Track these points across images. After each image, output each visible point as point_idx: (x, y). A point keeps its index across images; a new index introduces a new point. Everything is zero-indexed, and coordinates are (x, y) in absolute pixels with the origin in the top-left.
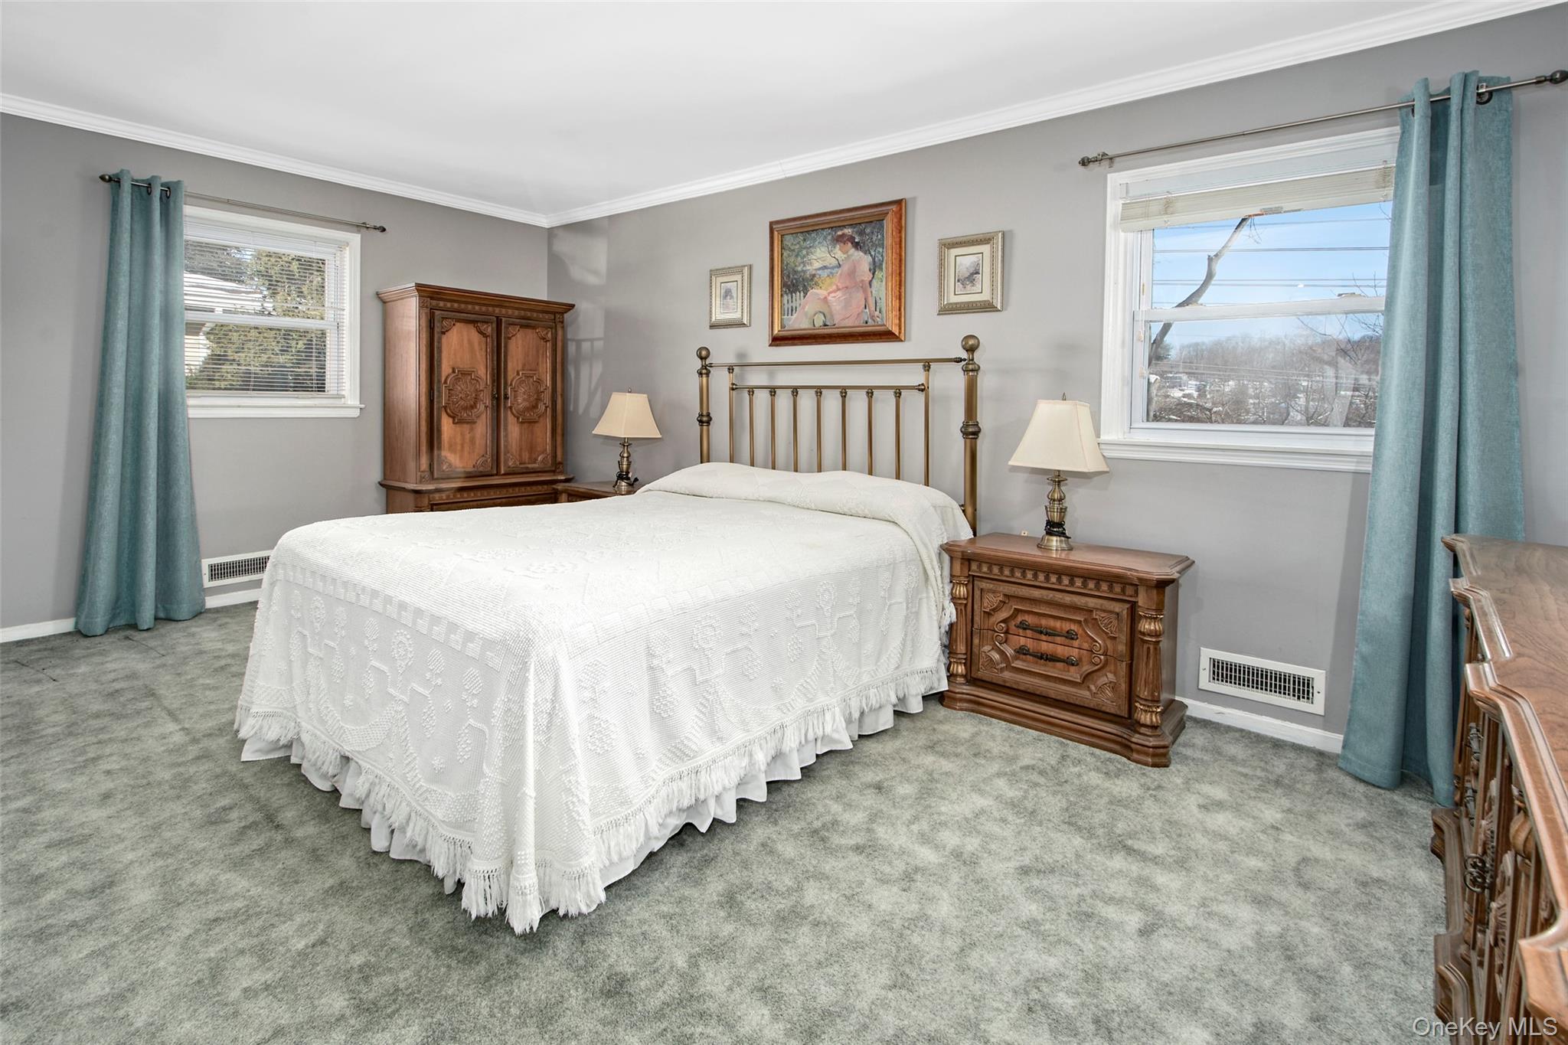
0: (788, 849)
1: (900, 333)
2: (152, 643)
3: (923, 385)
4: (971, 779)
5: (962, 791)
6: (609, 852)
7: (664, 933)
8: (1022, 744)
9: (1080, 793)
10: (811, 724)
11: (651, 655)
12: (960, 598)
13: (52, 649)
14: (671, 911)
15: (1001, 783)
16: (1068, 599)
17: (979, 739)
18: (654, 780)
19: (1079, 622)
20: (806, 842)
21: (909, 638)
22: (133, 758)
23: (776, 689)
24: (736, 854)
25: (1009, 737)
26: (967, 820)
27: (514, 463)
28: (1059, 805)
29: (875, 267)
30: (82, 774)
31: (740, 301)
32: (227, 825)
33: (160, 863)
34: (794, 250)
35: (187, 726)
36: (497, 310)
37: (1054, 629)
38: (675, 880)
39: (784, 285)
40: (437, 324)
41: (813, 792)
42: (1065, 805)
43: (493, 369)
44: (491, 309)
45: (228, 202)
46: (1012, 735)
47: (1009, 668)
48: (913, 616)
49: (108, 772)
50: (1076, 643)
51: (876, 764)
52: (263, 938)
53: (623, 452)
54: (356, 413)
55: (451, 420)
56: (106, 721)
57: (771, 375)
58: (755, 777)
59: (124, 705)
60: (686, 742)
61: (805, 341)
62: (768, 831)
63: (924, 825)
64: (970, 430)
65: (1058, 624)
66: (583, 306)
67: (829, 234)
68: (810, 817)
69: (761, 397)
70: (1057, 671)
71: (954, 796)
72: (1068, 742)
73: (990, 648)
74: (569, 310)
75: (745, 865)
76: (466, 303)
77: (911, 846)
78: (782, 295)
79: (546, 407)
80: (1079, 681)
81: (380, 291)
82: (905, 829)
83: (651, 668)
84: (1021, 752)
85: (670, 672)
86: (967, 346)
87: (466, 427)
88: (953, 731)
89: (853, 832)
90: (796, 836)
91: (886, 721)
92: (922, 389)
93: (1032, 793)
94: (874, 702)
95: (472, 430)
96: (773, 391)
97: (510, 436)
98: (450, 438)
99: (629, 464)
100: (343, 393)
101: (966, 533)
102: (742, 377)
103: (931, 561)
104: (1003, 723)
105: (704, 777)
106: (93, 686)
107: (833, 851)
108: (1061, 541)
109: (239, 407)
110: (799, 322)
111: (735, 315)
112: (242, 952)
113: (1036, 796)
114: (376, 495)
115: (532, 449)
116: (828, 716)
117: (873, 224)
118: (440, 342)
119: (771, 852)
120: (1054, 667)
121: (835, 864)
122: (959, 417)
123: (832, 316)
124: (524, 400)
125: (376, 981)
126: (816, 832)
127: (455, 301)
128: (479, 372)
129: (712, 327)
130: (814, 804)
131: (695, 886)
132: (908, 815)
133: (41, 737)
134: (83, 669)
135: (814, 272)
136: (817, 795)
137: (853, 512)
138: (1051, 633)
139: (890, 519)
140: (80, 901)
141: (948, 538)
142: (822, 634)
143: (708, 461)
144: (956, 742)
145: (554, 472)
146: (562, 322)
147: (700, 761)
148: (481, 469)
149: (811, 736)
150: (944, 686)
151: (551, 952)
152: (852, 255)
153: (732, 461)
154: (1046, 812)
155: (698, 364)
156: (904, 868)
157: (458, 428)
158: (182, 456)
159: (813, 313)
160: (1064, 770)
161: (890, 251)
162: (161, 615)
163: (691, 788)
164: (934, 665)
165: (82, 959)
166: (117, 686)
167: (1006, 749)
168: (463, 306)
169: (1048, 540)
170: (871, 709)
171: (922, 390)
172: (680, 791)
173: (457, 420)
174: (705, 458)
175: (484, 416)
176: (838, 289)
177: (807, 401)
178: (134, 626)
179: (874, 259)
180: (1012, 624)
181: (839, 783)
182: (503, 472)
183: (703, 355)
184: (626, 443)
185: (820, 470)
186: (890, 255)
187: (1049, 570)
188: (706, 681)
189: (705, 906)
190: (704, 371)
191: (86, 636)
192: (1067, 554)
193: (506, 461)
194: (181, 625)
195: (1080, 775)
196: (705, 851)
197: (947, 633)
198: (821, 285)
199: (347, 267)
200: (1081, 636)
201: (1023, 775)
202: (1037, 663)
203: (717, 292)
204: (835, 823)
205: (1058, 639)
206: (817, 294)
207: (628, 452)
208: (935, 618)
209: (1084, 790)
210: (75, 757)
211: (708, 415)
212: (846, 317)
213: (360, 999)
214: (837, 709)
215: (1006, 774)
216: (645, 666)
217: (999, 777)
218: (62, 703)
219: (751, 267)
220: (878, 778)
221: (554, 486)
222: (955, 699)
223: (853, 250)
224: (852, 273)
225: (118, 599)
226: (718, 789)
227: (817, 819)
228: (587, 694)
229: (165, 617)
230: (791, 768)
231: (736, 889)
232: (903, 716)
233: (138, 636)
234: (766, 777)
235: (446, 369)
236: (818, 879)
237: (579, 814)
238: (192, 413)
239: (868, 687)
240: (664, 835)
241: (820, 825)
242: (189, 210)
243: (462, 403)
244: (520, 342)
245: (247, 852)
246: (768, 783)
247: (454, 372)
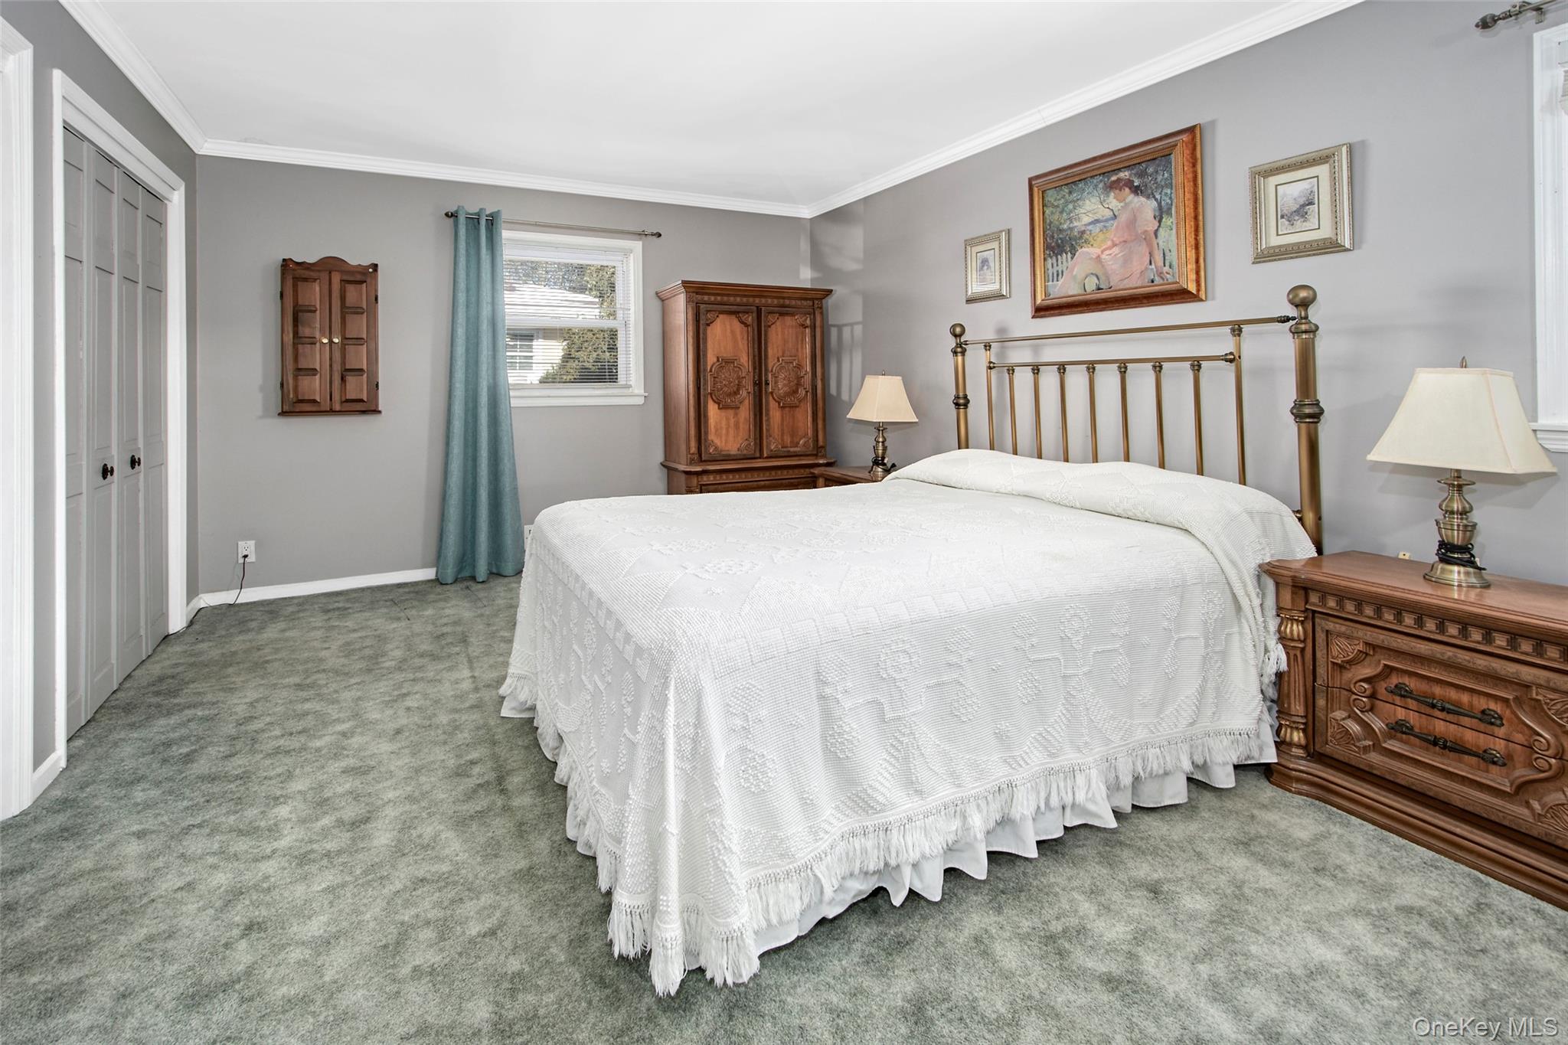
0: (1009, 955)
1: (1198, 290)
2: (481, 594)
3: (1231, 353)
4: (1307, 908)
5: (1289, 926)
6: (767, 910)
7: (826, 1035)
8: (1401, 867)
9: (1512, 979)
10: (1054, 786)
11: (822, 682)
12: (1292, 640)
13: (417, 593)
14: (842, 1006)
15: (1359, 927)
16: (1481, 662)
17: (1324, 846)
18: (827, 832)
19: (1506, 701)
20: (1036, 951)
21: (1211, 685)
22: (430, 699)
23: (1001, 737)
24: (939, 943)
25: (1379, 852)
26: (1293, 977)
27: (776, 446)
28: (1468, 991)
29: (1161, 213)
30: (392, 707)
31: (997, 274)
32: (467, 780)
33: (407, 807)
34: (1058, 206)
35: (476, 674)
36: (757, 300)
37: (1458, 704)
38: (856, 960)
39: (1047, 247)
40: (702, 317)
41: (1058, 875)
42: (1479, 993)
43: (754, 356)
44: (751, 300)
45: (536, 225)
46: (1385, 849)
47: (1377, 747)
48: (1215, 656)
49: (408, 709)
50: (1501, 732)
51: (1155, 852)
52: (449, 912)
53: (878, 436)
54: (640, 401)
55: (716, 406)
56: (425, 660)
57: (1036, 350)
58: (970, 846)
59: (443, 648)
60: (869, 791)
61: (1074, 309)
62: (987, 920)
63: (1219, 969)
64: (1307, 411)
65: (1465, 698)
66: (840, 291)
67: (1101, 181)
68: (1049, 913)
69: (1024, 377)
70: (1467, 768)
71: (1275, 931)
72: (1491, 880)
73: (1344, 714)
74: (827, 295)
75: (948, 963)
76: (728, 295)
77: (1194, 1000)
78: (1045, 259)
79: (807, 392)
80: (1508, 790)
81: (658, 290)
82: (1187, 967)
83: (822, 697)
84: (1399, 880)
85: (847, 704)
86: (1297, 300)
87: (731, 412)
88: (1283, 825)
89: (1107, 952)
90: (1024, 938)
91: (1176, 792)
92: (1232, 359)
93: (1416, 957)
94: (1155, 766)
95: (736, 414)
96: (1036, 369)
97: (771, 420)
98: (716, 423)
99: (885, 449)
100: (631, 383)
101: (1309, 551)
102: (1002, 354)
103: (1245, 586)
104: (1371, 827)
105: (895, 837)
106: (430, 628)
107: (1072, 976)
108: (1467, 574)
109: (549, 397)
110: (1066, 288)
111: (992, 287)
112: (428, 923)
113: (1423, 964)
114: (658, 476)
115: (793, 433)
116: (1080, 780)
117: (1157, 162)
118: (705, 334)
119: (985, 954)
120: (1460, 761)
121: (1073, 997)
122: (1289, 393)
123: (1108, 278)
124: (785, 385)
125: (520, 996)
126: (1051, 938)
127: (718, 294)
128: (742, 360)
129: (969, 301)
130: (1056, 895)
131: (878, 977)
132: (1195, 945)
133: (380, 669)
134: (429, 612)
135: (1083, 229)
136: (1061, 880)
137: (1130, 514)
138: (1453, 711)
139: (1181, 526)
140: (341, 831)
141: (1272, 556)
142: (1070, 672)
143: (967, 447)
144: (1286, 842)
145: (816, 455)
146: (821, 308)
147: (890, 816)
148: (745, 452)
149: (1055, 801)
150: (1270, 756)
151: (694, 1018)
152: (1131, 202)
153: (992, 448)
154: (1442, 999)
155: (952, 343)
156: (1177, 1034)
157: (723, 413)
158: (506, 438)
159: (1084, 275)
160: (1479, 929)
161: (1181, 191)
162: (494, 571)
163: (879, 847)
164: (1253, 726)
165: (318, 892)
166: (445, 630)
167: (1373, 870)
168: (725, 298)
169: (1443, 570)
170: (1151, 774)
171: (1231, 361)
172: (864, 851)
173: (722, 406)
174: (963, 443)
175: (747, 401)
176: (1114, 245)
177: (1077, 380)
178: (473, 578)
179: (1160, 204)
180: (1382, 687)
181: (1098, 871)
182: (765, 455)
183: (958, 332)
184: (881, 428)
185: (1096, 460)
186: (1181, 196)
187: (1444, 617)
188: (899, 718)
189: (884, 1010)
190: (959, 350)
191: (442, 584)
192: (1480, 595)
193: (768, 445)
194: (506, 580)
195: (1511, 945)
196: (901, 929)
197: (1275, 683)
198: (1092, 242)
199: (632, 272)
200: (1509, 721)
201: (1401, 920)
202: (1427, 749)
203: (973, 264)
204: (1082, 931)
205: (1466, 721)
206: (1087, 253)
207: (883, 437)
208: (1252, 662)
209: (1519, 975)
210: (393, 690)
211: (965, 397)
212: (1129, 275)
213: (501, 1015)
214: (1094, 773)
215: (1369, 913)
216: (814, 694)
217: (1356, 915)
218: (405, 640)
219: (1009, 232)
220: (1156, 876)
221: (812, 471)
222: (1291, 778)
223: (1132, 196)
224: (1132, 223)
225: (464, 555)
226: (914, 856)
227: (1058, 918)
228: (738, 722)
229: (496, 574)
230: (1024, 842)
231: (928, 998)
232: (1205, 788)
233: (475, 587)
234: (987, 847)
235: (711, 359)
236: (1043, 1015)
237: (725, 864)
238: (514, 403)
239: (1147, 745)
240: (844, 900)
241: (1060, 929)
242: (506, 234)
243: (726, 389)
244: (779, 329)
245: (472, 812)
246: (989, 853)
247: (718, 361)
